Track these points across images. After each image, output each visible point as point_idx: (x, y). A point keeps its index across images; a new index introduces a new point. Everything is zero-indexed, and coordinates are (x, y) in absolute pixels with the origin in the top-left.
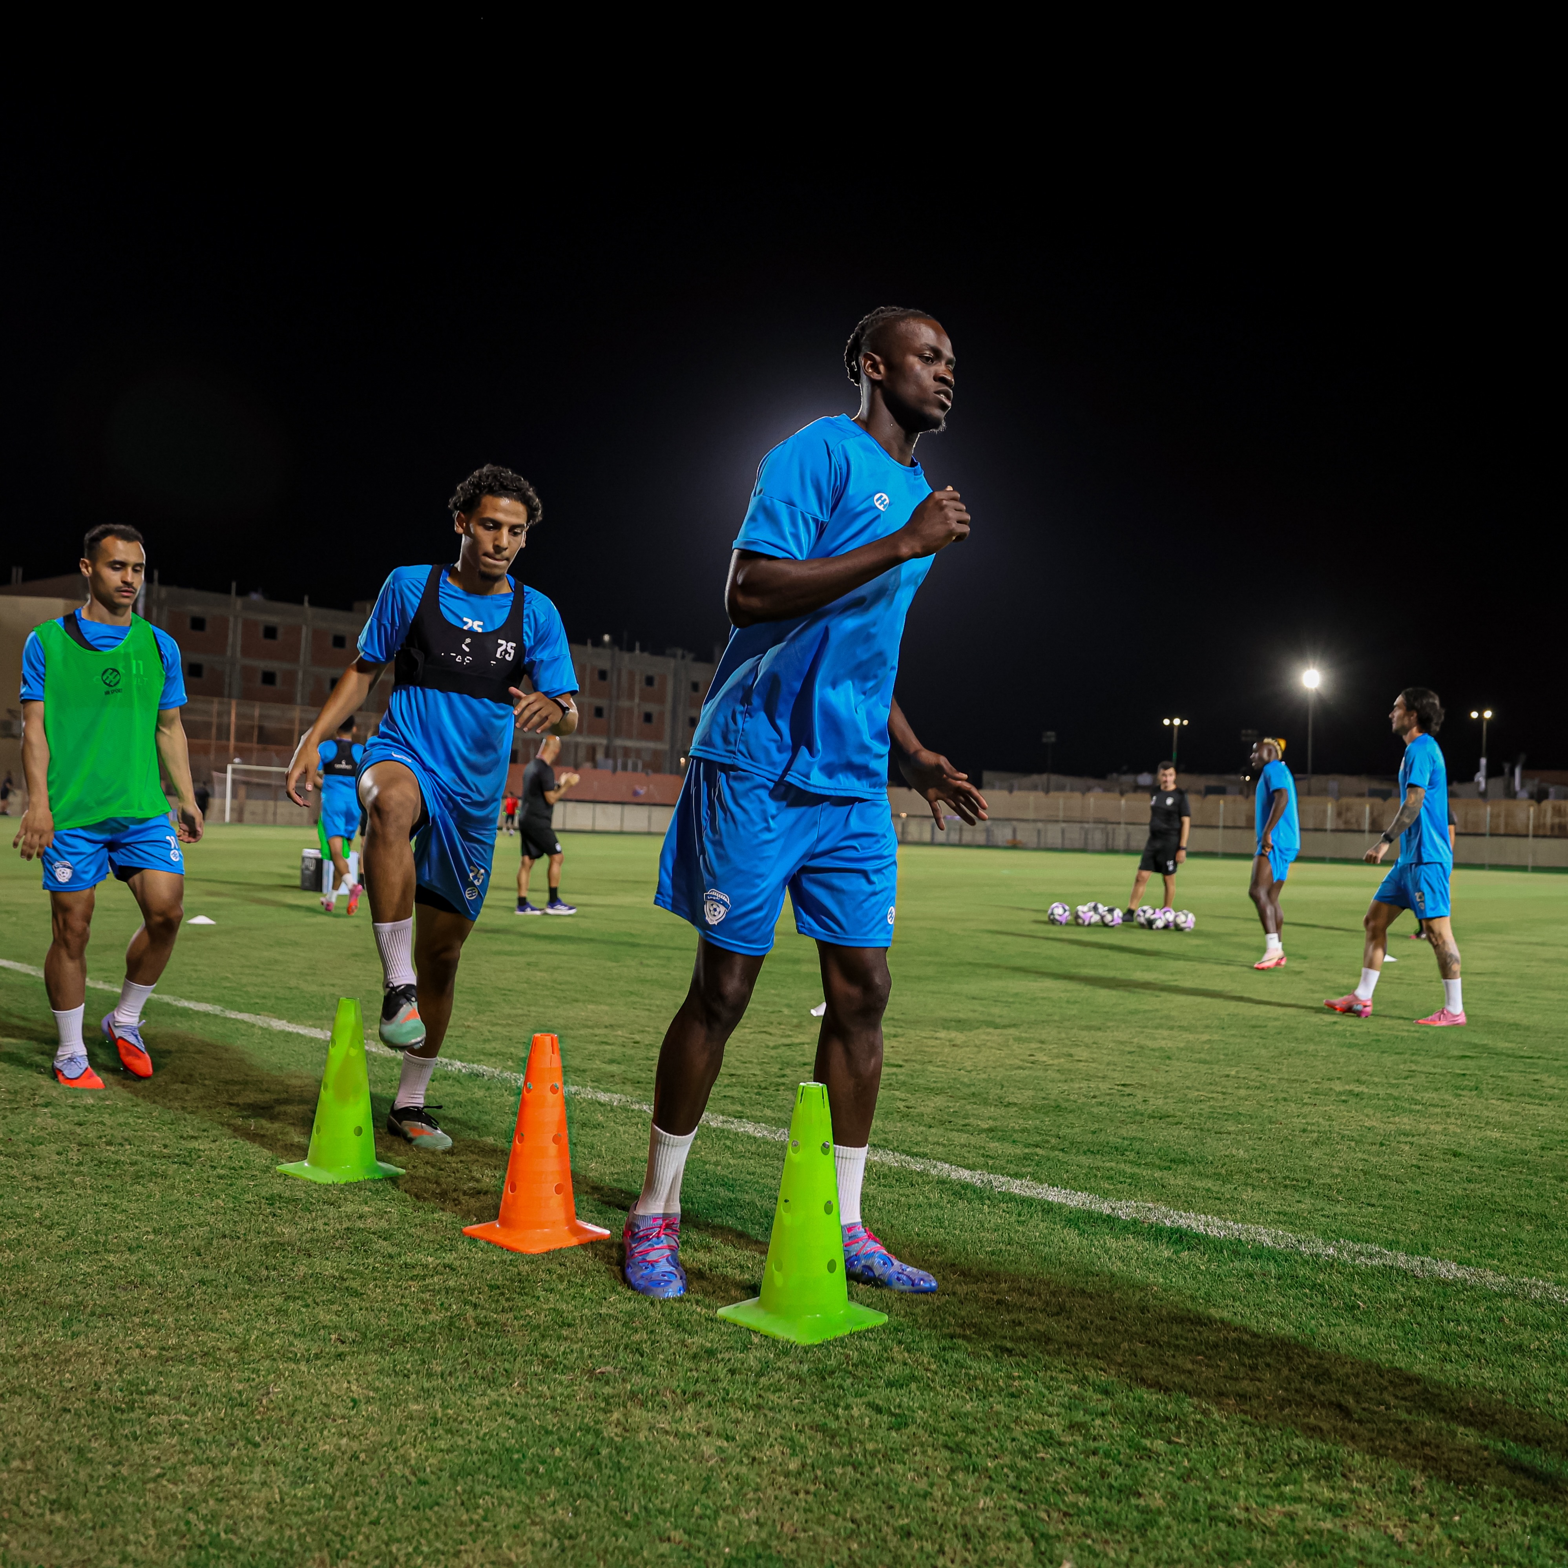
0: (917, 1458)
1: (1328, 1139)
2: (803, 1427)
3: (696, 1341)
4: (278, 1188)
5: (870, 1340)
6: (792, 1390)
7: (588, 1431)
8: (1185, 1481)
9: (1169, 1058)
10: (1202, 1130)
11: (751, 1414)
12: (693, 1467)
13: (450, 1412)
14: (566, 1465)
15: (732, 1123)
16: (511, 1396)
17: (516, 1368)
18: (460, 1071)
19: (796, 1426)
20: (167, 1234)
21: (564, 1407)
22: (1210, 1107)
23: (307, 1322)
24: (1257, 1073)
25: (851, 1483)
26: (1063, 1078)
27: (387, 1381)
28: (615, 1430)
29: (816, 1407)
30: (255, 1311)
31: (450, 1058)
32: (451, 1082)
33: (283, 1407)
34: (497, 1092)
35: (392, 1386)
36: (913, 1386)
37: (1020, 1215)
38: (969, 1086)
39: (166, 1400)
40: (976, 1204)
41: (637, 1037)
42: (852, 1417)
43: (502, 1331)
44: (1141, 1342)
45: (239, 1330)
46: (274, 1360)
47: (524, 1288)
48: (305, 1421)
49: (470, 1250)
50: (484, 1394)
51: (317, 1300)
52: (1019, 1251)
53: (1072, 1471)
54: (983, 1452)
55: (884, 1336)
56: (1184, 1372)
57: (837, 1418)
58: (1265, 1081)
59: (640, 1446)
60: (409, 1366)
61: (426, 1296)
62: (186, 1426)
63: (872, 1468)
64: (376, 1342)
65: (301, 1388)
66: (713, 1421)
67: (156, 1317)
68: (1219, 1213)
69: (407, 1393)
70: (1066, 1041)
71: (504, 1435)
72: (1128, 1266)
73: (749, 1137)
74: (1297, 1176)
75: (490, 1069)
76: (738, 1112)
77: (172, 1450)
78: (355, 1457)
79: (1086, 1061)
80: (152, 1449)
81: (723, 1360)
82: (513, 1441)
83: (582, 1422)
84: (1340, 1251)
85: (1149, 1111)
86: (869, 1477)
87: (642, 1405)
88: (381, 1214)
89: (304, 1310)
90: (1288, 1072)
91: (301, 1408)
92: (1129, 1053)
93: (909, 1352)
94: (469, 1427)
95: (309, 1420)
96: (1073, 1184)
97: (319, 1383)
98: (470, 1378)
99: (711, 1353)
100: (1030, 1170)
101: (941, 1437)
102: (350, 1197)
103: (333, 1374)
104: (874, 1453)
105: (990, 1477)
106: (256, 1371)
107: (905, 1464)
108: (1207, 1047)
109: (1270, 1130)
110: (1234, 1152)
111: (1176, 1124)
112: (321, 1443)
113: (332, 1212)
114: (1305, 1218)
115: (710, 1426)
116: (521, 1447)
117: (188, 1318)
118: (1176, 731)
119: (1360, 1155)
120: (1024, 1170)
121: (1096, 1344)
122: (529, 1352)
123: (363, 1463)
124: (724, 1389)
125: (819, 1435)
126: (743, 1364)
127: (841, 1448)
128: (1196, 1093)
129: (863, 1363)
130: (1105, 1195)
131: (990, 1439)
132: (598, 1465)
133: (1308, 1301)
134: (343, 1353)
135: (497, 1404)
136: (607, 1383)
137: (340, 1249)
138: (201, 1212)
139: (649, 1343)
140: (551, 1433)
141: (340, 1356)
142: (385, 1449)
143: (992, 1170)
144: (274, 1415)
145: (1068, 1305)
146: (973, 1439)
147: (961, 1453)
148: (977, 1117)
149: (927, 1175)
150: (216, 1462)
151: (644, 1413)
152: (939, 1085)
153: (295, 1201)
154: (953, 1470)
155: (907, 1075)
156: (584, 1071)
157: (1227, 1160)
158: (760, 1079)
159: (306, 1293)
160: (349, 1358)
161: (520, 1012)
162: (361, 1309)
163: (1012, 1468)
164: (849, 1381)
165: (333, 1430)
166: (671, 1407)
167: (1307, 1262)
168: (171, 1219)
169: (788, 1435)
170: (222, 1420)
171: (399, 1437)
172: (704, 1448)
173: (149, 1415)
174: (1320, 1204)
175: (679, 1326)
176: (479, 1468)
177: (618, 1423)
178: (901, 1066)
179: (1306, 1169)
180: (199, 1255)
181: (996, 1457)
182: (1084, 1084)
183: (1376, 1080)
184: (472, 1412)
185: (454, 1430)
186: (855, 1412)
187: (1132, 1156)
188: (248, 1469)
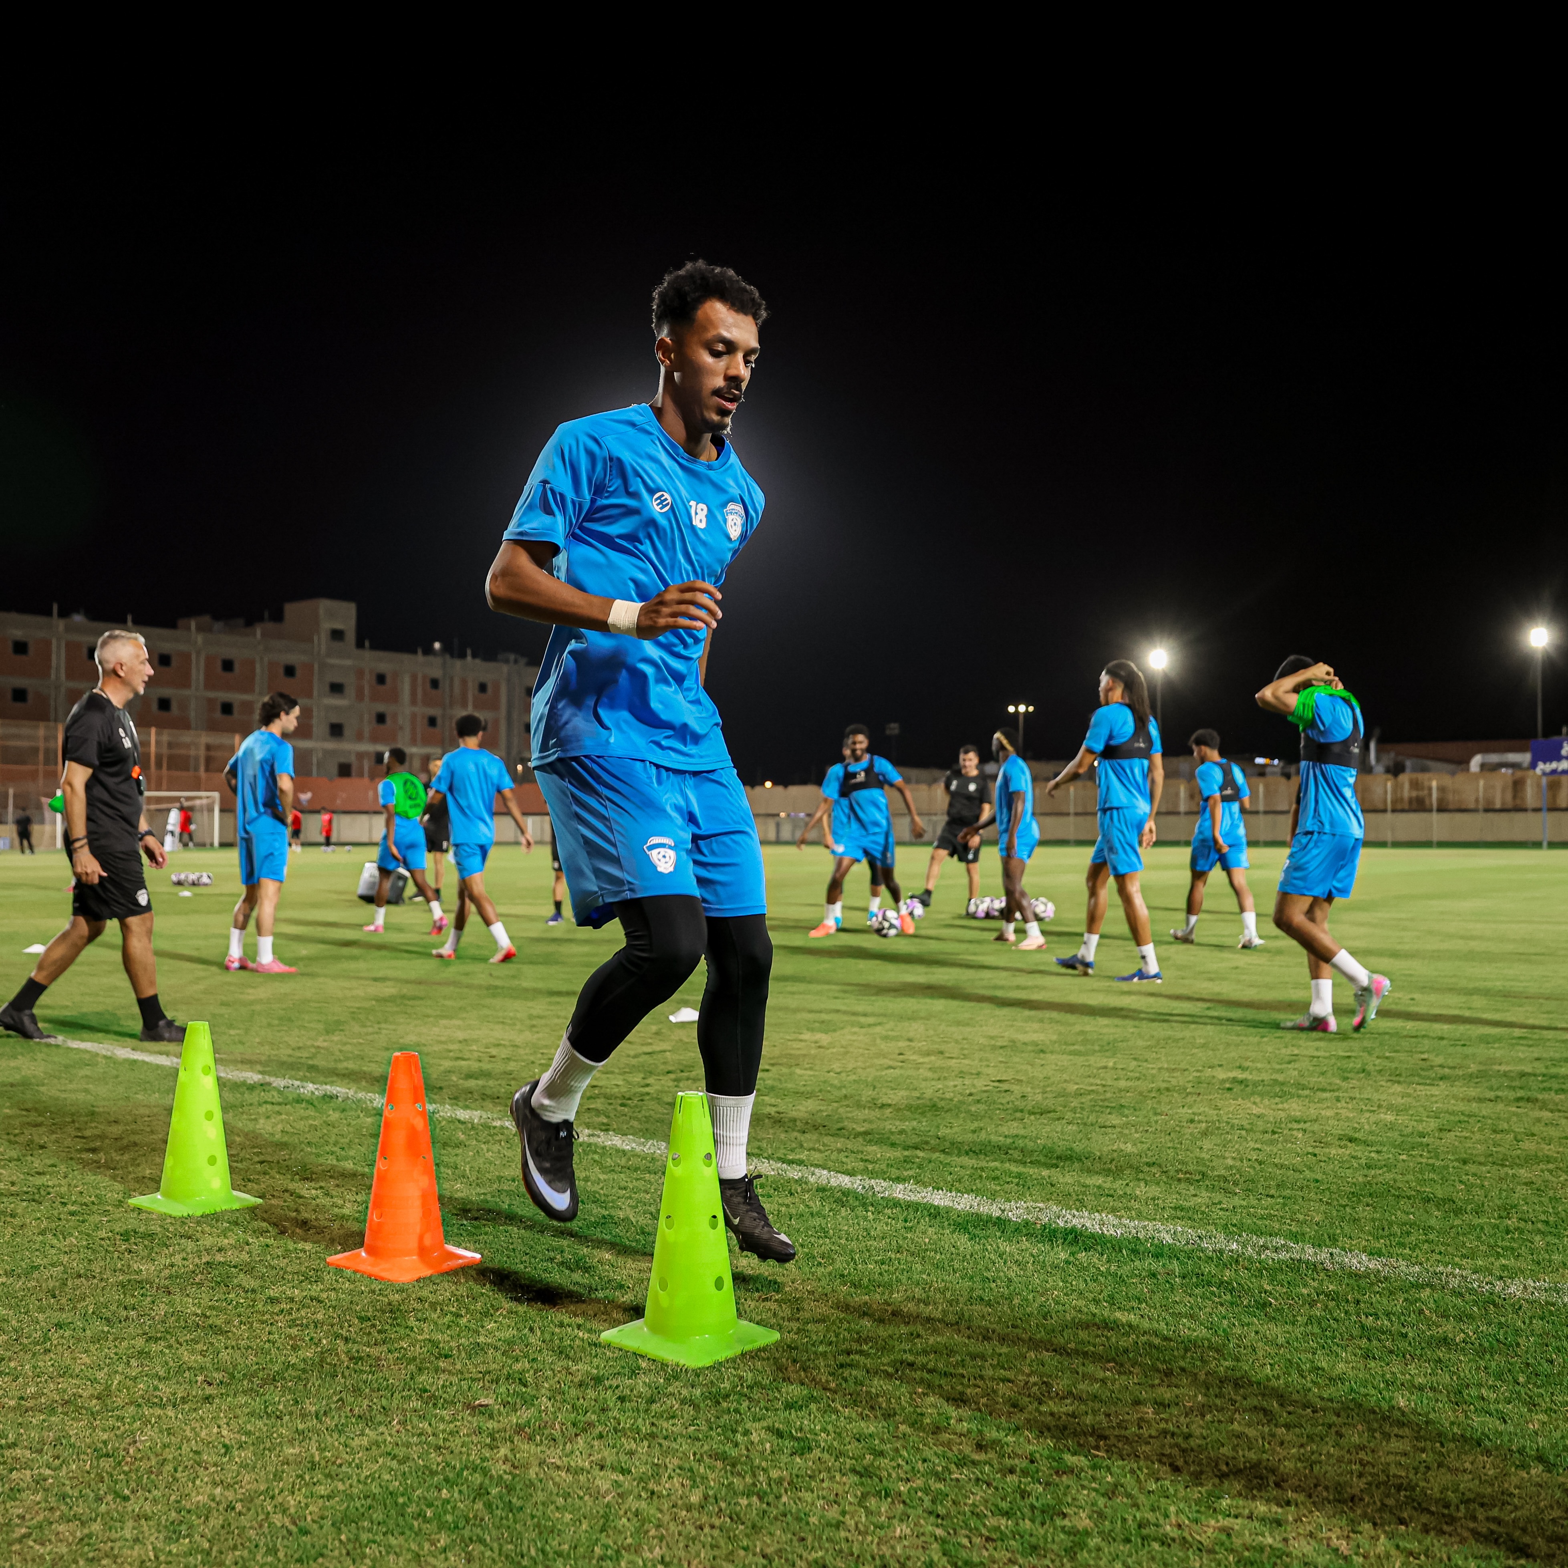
0: (825, 1485)
1: (1218, 1128)
2: (702, 1456)
3: (581, 1368)
4: (132, 1223)
5: (764, 1359)
6: (686, 1416)
7: (475, 1470)
8: (1110, 1499)
9: (1042, 1051)
10: (1085, 1124)
11: (646, 1443)
12: (590, 1503)
13: (328, 1454)
14: (454, 1508)
15: (599, 1136)
16: (390, 1435)
17: (394, 1404)
18: (313, 1093)
19: (695, 1454)
20: (19, 1276)
21: (448, 1444)
22: (1091, 1101)
23: (171, 1363)
24: (1134, 1063)
25: (757, 1514)
26: (936, 1076)
27: (259, 1424)
28: (504, 1467)
29: (713, 1433)
30: (116, 1354)
31: (301, 1080)
32: (304, 1105)
33: (152, 1457)
34: (353, 1113)
35: (265, 1429)
36: (813, 1406)
37: (906, 1221)
38: (840, 1088)
39: (27, 1453)
40: (860, 1211)
41: (494, 1051)
42: (752, 1443)
43: (376, 1364)
44: (1047, 1351)
45: (100, 1375)
46: (139, 1406)
47: (395, 1319)
48: (176, 1470)
49: (337, 1281)
50: (362, 1434)
51: (181, 1340)
52: (909, 1259)
53: (990, 1492)
54: (894, 1475)
55: (777, 1355)
56: (1096, 1380)
57: (736, 1445)
58: (1144, 1071)
59: (532, 1484)
60: (281, 1407)
61: (294, 1331)
62: (50, 1481)
63: (778, 1497)
64: (245, 1383)
65: (169, 1434)
66: (606, 1454)
67: (12, 1364)
68: (1114, 1210)
69: (281, 1436)
70: (936, 1039)
71: (387, 1477)
72: (1025, 1270)
73: (618, 1151)
74: (1191, 1168)
75: (344, 1090)
76: (603, 1124)
77: (36, 1508)
78: (231, 1507)
79: (958, 1058)
80: (16, 1507)
81: (611, 1387)
82: (397, 1483)
83: (468, 1460)
84: (1244, 1246)
85: (1029, 1107)
86: (777, 1508)
87: (530, 1439)
88: (240, 1246)
89: (167, 1351)
90: (1168, 1062)
91: (170, 1457)
92: (1001, 1047)
93: (804, 1370)
94: (349, 1470)
95: (180, 1469)
96: (955, 1186)
97: (188, 1428)
98: (347, 1417)
99: (598, 1380)
100: (910, 1173)
101: (848, 1461)
102: (207, 1229)
103: (202, 1419)
104: (780, 1481)
105: (904, 1502)
106: (120, 1419)
107: (812, 1492)
108: (1080, 1038)
109: (1156, 1122)
110: (1122, 1146)
111: (1058, 1119)
112: (194, 1494)
113: (190, 1245)
114: (1203, 1213)
115: (604, 1458)
116: (406, 1489)
117: (46, 1363)
118: (1021, 719)
119: (1252, 1145)
120: (906, 1174)
121: (1000, 1355)
122: (406, 1387)
123: (240, 1514)
124: (615, 1418)
125: (719, 1464)
126: (632, 1391)
127: (744, 1478)
128: (1076, 1087)
129: (757, 1384)
130: (993, 1196)
131: (900, 1461)
132: (489, 1506)
133: (1217, 1300)
134: (210, 1396)
135: (377, 1444)
136: (491, 1417)
137: (200, 1285)
138: (54, 1251)
139: (532, 1372)
140: (436, 1473)
141: (208, 1399)
142: (262, 1497)
143: (873, 1175)
144: (144, 1465)
145: (966, 1315)
146: (884, 1462)
147: (871, 1477)
148: (853, 1120)
149: (806, 1183)
150: (84, 1518)
151: (533, 1447)
152: (809, 1089)
153: (151, 1236)
154: (864, 1496)
155: (774, 1079)
156: (441, 1088)
157: (1115, 1155)
158: (624, 1090)
159: (168, 1332)
160: (217, 1401)
161: (370, 1030)
162: (226, 1348)
163: (926, 1490)
164: (745, 1404)
165: (206, 1479)
166: (560, 1440)
167: (1211, 1258)
168: (22, 1260)
169: (687, 1466)
170: (88, 1472)
171: (275, 1484)
172: (598, 1482)
173: (11, 1471)
174: (1218, 1197)
175: (561, 1352)
176: (363, 1514)
177: (506, 1460)
178: (767, 1070)
179: (1199, 1161)
180: (54, 1297)
181: (908, 1480)
182: (958, 1082)
183: (1259, 1065)
184: (351, 1454)
185: (333, 1473)
186: (755, 1437)
187: (1016, 1154)
188: (118, 1524)
